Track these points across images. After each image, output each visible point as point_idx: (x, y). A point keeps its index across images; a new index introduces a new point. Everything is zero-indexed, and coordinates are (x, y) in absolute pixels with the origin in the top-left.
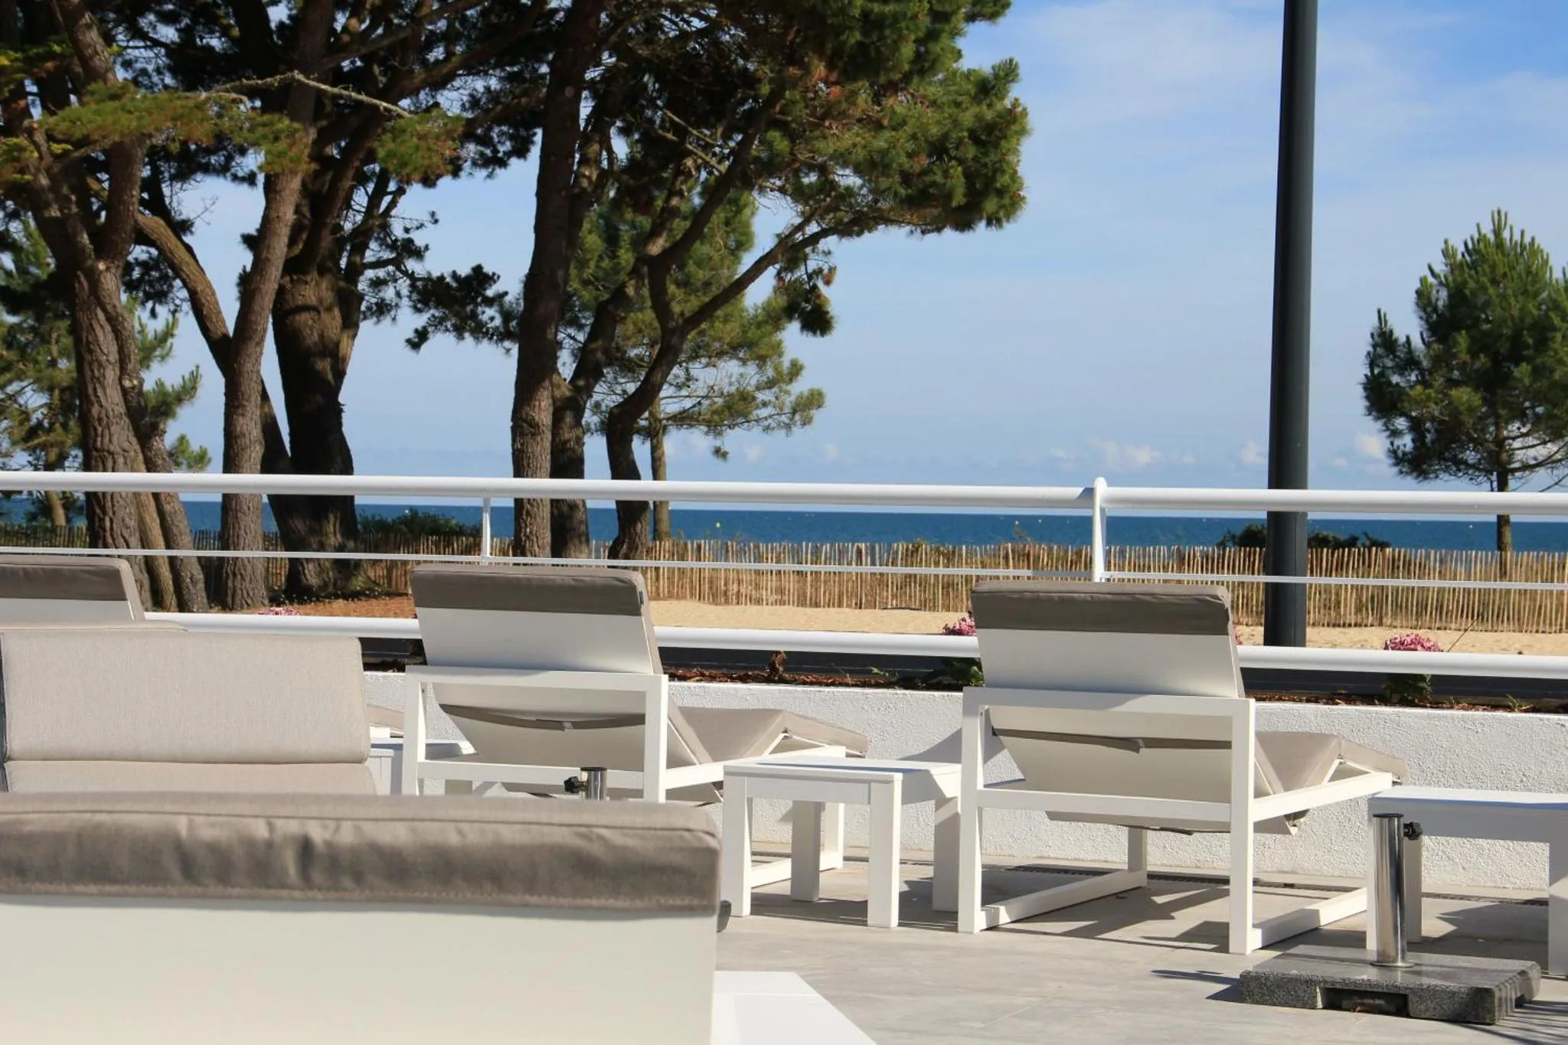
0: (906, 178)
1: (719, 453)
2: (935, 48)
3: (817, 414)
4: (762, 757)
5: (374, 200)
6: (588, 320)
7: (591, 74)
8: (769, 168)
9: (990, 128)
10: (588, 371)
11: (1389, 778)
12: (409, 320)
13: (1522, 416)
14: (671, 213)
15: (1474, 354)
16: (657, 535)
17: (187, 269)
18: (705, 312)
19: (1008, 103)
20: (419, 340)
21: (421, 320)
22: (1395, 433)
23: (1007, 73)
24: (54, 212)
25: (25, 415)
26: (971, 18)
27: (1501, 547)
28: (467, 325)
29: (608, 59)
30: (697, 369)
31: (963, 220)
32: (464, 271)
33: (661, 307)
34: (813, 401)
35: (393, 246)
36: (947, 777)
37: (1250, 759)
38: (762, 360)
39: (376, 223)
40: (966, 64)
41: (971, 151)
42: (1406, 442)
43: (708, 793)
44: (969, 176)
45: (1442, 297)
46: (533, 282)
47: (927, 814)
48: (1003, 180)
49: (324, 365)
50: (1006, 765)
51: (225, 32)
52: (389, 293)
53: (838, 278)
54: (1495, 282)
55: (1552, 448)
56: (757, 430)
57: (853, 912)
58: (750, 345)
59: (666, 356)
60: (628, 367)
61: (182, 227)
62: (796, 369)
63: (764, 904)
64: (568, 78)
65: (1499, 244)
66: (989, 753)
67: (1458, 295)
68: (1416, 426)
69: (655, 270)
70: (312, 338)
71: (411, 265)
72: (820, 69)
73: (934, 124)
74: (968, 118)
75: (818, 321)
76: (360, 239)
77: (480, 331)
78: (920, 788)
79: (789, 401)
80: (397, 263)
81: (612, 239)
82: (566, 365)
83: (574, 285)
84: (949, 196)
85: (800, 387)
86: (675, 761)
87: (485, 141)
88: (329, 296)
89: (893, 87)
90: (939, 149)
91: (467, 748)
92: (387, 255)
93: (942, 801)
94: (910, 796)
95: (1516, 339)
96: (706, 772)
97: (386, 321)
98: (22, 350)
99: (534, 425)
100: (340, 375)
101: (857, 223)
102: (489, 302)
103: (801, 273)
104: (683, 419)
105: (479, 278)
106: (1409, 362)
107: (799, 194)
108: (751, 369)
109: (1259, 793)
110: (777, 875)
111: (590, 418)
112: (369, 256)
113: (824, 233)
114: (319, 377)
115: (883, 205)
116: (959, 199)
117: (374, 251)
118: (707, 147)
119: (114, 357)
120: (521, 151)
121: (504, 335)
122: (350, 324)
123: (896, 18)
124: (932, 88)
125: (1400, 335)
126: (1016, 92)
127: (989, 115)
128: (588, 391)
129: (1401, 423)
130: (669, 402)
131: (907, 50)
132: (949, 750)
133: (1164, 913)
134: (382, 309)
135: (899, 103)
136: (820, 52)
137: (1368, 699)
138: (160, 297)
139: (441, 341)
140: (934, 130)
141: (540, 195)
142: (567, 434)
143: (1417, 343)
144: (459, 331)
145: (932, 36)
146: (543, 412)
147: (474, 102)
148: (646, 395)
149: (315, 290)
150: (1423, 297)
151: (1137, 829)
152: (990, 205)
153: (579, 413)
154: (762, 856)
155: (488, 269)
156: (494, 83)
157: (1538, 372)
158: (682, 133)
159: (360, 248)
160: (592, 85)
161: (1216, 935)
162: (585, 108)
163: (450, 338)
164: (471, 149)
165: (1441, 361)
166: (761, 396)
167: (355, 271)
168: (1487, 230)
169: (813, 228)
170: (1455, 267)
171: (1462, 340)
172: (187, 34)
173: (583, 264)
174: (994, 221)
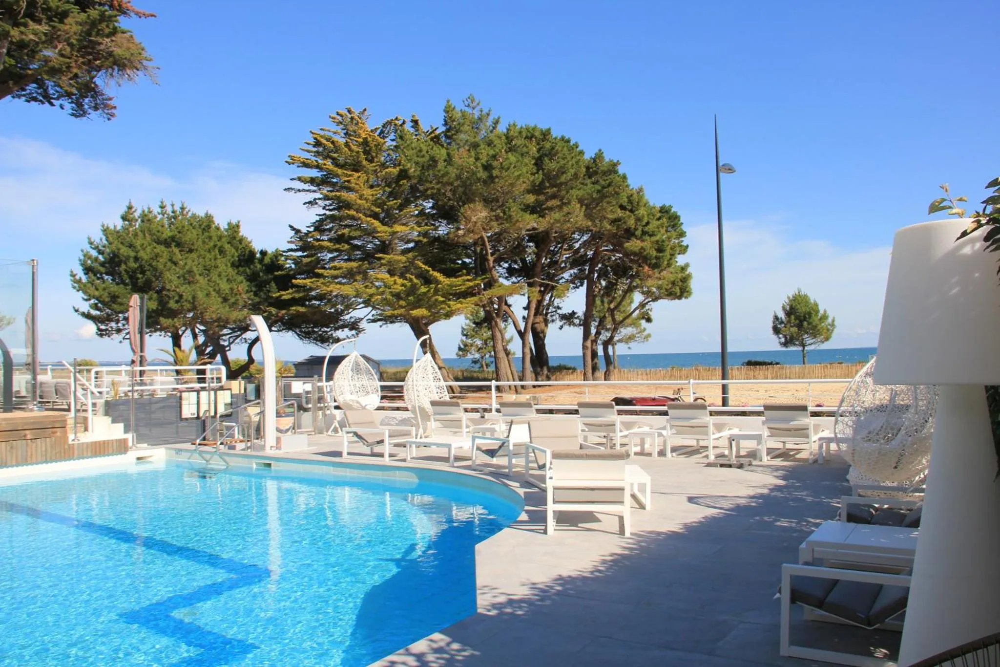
0: (667, 290)
1: (629, 348)
2: (671, 261)
3: (650, 339)
4: (636, 430)
5: (551, 298)
6: (598, 320)
7: (597, 268)
8: (636, 287)
9: (684, 278)
10: (598, 333)
11: (738, 429)
12: (559, 323)
13: (807, 333)
14: (614, 298)
15: (795, 320)
16: (614, 368)
17: (512, 317)
18: (625, 319)
19: (687, 273)
20: (561, 328)
21: (562, 323)
22: (780, 338)
23: (687, 265)
24: (488, 309)
25: (477, 346)
26: (679, 254)
27: (804, 363)
28: (571, 324)
29: (600, 265)
30: (622, 330)
31: (679, 298)
32: (570, 312)
33: (614, 319)
34: (649, 336)
35: (555, 307)
36: (664, 432)
37: (711, 428)
38: (637, 327)
39: (551, 303)
40: (678, 264)
41: (680, 284)
42: (783, 340)
43: (626, 436)
44: (680, 289)
45: (788, 308)
46: (585, 314)
47: (662, 439)
48: (687, 289)
49: (541, 335)
50: (674, 431)
51: (519, 265)
52: (554, 318)
53: (653, 310)
54: (799, 304)
55: (814, 340)
56: (636, 343)
57: (650, 455)
58: (634, 324)
59: (615, 330)
60: (607, 330)
61: (509, 306)
62: (645, 330)
63: (636, 454)
64: (592, 271)
65: (799, 295)
66: (671, 429)
67: (791, 307)
68: (785, 337)
69: (612, 311)
70: (539, 330)
71: (559, 311)
72: (646, 268)
73: (672, 278)
74: (680, 276)
75: (649, 320)
76: (549, 305)
77: (574, 325)
78: (660, 435)
79: (643, 337)
80: (556, 311)
81: (602, 302)
82: (593, 331)
83: (594, 312)
84: (676, 294)
85: (645, 333)
86: (621, 431)
87: (574, 283)
88: (542, 320)
89: (662, 270)
90: (673, 283)
91: (587, 430)
92: (554, 310)
93: (664, 437)
94: (658, 436)
95: (805, 317)
96: (626, 433)
97: (554, 323)
98: (476, 332)
99: (587, 347)
100: (545, 337)
101: (655, 299)
102: (576, 318)
103: (645, 309)
104: (620, 341)
105: (574, 313)
106: (782, 322)
107: (643, 293)
108: (634, 329)
109: (713, 434)
110: (638, 449)
111: (599, 342)
112: (550, 311)
113: (649, 302)
114: (541, 337)
115: (662, 295)
116: (678, 294)
117: (551, 309)
118: (622, 283)
119: (500, 338)
120: (582, 285)
121: (580, 325)
122: (546, 325)
123: (663, 256)
124: (671, 269)
125: (779, 316)
126: (689, 270)
127: (684, 276)
128: (598, 337)
129: (781, 336)
130: (616, 338)
131: (666, 263)
132: (664, 428)
133: (701, 453)
134: (553, 321)
135: (664, 273)
136: (647, 264)
137: (738, 415)
138: (506, 321)
139: (566, 327)
140: (672, 279)
141: (587, 297)
142: (594, 347)
143: (783, 318)
144: (570, 325)
145: (671, 259)
146: (589, 344)
147: (571, 275)
148: (612, 338)
149: (540, 319)
150: (784, 308)
151: (698, 440)
152: (685, 294)
153: (596, 342)
154: (635, 445)
155: (575, 311)
156: (575, 271)
157: (809, 324)
158: (617, 280)
159: (548, 309)
160: (597, 271)
161: (707, 457)
162: (596, 275)
163: (568, 327)
164: (572, 285)
165: (789, 322)
166: (637, 335)
167: (547, 314)
168: (797, 293)
169: (647, 301)
170: (790, 301)
171: (793, 317)
172: (510, 265)
173: (596, 308)
174: (686, 298)
